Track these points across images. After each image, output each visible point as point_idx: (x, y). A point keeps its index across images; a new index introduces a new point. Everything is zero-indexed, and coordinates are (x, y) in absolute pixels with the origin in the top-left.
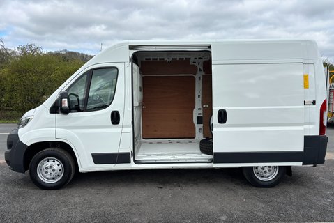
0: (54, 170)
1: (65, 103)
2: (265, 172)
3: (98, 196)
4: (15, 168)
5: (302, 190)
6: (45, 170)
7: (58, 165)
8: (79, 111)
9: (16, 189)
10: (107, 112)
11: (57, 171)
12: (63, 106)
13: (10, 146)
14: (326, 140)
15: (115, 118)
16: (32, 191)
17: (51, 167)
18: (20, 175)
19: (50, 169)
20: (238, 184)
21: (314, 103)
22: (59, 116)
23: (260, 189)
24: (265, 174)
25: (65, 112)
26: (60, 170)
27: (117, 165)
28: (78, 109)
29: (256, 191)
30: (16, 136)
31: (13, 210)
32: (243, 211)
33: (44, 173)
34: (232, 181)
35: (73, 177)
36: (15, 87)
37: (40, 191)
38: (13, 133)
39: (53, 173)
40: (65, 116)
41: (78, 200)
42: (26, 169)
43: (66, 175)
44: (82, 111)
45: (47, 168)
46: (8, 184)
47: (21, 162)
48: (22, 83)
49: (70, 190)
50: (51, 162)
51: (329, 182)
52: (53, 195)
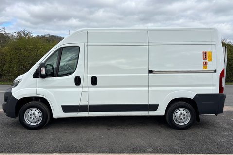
0: (35, 117)
1: (43, 71)
2: (181, 119)
3: (65, 134)
4: (9, 115)
5: (206, 132)
6: (30, 116)
7: (39, 113)
8: (53, 76)
9: (10, 129)
10: (72, 77)
11: (38, 117)
12: (42, 73)
13: (6, 100)
14: (224, 97)
15: (78, 81)
16: (21, 130)
17: (34, 114)
18: (13, 120)
19: (33, 116)
20: (162, 127)
21: (215, 71)
22: (39, 79)
23: (177, 131)
24: (181, 121)
25: (43, 77)
26: (40, 116)
27: (79, 113)
28: (52, 75)
29: (174, 132)
30: (10, 93)
31: (7, 143)
32: (164, 146)
33: (29, 118)
34: (159, 125)
35: (49, 121)
36: (13, 60)
37: (26, 130)
38: (8, 91)
39: (35, 118)
40: (44, 80)
41: (51, 136)
42: (17, 115)
43: (44, 120)
44: (55, 76)
45: (31, 115)
46: (5, 125)
47: (13, 111)
48: (18, 57)
49: (46, 130)
50: (33, 111)
51: (226, 127)
52: (35, 133)
